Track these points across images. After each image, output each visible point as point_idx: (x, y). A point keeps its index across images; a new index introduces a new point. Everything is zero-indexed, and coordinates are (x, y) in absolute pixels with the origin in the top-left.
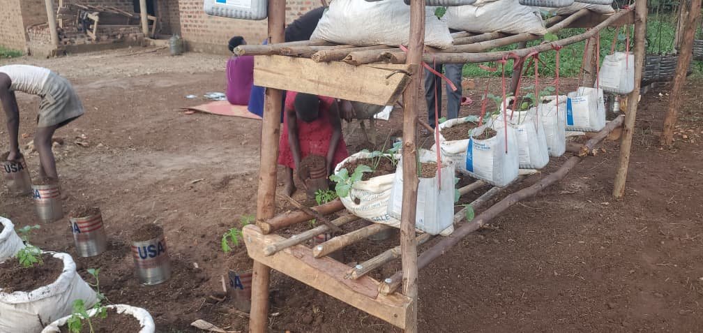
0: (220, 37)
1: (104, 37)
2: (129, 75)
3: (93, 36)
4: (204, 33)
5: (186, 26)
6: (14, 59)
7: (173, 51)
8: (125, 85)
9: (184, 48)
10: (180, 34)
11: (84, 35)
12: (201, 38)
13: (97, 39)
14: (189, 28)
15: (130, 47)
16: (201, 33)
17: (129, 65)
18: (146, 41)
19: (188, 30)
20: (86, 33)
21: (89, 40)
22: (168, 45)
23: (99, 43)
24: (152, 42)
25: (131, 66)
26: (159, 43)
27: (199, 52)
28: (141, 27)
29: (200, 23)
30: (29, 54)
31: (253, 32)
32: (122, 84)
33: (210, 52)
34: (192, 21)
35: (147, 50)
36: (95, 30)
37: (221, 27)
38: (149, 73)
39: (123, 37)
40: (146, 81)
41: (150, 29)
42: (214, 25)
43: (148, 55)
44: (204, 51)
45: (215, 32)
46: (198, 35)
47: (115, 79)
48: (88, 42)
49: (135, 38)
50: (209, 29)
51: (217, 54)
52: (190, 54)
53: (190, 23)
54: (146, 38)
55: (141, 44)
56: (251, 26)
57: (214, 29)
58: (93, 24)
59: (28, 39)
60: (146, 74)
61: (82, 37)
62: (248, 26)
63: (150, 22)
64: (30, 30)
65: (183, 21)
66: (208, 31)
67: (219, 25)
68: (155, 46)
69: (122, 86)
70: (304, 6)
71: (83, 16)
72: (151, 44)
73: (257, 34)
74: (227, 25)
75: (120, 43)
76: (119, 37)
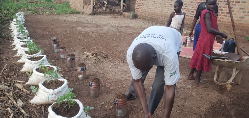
0: (149, 14)
1: (108, 10)
2: (117, 26)
3: (104, 9)
4: (143, 12)
5: (137, 8)
6: (78, 14)
7: (131, 18)
8: (116, 30)
9: (135, 17)
10: (134, 11)
11: (101, 8)
12: (142, 14)
13: (105, 10)
14: (138, 9)
15: (116, 14)
16: (142, 12)
17: (116, 21)
18: (121, 12)
19: (138, 10)
20: (102, 8)
21: (103, 10)
22: (129, 15)
23: (106, 12)
24: (124, 13)
25: (117, 22)
26: (126, 14)
27: (140, 19)
28: (121, 7)
29: (142, 8)
30: (83, 13)
31: (164, 13)
32: (115, 29)
33: (145, 19)
34: (140, 7)
35: (122, 16)
36: (105, 7)
37: (150, 10)
38: (123, 26)
39: (114, 10)
40: (122, 29)
41: (123, 8)
42: (148, 9)
43: (122, 18)
44: (142, 19)
45: (148, 12)
46: (141, 12)
47: (112, 27)
48: (102, 11)
49: (118, 11)
50: (146, 10)
51: (147, 20)
52: (137, 19)
53: (139, 8)
54: (122, 11)
55: (120, 13)
56: (163, 11)
57: (148, 11)
58: (105, 5)
59: (83, 8)
60: (122, 26)
61: (101, 9)
62: (161, 11)
63: (124, 6)
64: (85, 5)
65: (136, 7)
66: (145, 11)
67: (149, 9)
68: (124, 14)
69: (115, 30)
70: (187, 5)
71: (102, 1)
72: (123, 14)
73: (165, 14)
74: (153, 10)
75: (112, 12)
76: (113, 10)
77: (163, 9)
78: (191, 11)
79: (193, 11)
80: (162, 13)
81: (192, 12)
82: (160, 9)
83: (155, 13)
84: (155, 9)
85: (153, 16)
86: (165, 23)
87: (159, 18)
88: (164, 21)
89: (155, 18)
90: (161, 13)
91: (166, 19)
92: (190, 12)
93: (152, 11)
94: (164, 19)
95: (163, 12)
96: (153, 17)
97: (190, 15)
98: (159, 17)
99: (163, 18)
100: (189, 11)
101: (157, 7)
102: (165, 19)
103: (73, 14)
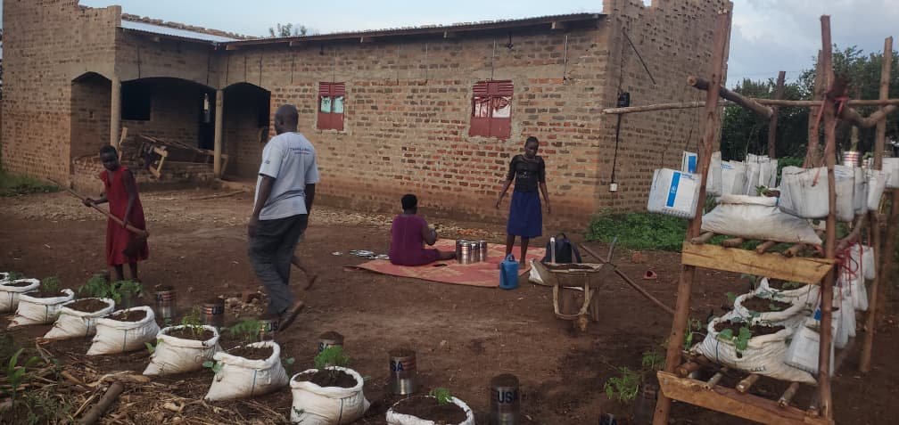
1: (169, 176)
3: (157, 173)
11: (146, 171)
13: (161, 178)
18: (217, 182)
20: (148, 169)
21: (152, 177)
22: (245, 190)
23: (164, 182)
24: (225, 184)
26: (235, 185)
28: (213, 167)
35: (221, 194)
36: (159, 168)
39: (190, 177)
41: (222, 168)
43: (225, 199)
48: (151, 180)
49: (204, 178)
54: (217, 179)
55: (211, 186)
56: (363, 176)
58: (160, 160)
59: (72, 171)
61: (144, 174)
62: (358, 176)
63: (222, 160)
64: (77, 162)
68: (227, 189)
70: (431, 160)
71: (148, 149)
72: (224, 186)
73: (368, 185)
74: (332, 173)
75: (186, 184)
76: (187, 176)
77: (363, 171)
78: (442, 173)
79: (448, 173)
80: (361, 181)
81: (445, 176)
82: (352, 171)
83: (337, 182)
84: (338, 170)
85: (333, 189)
86: (374, 210)
87: (353, 195)
88: (368, 203)
89: (340, 197)
90: (356, 182)
91: (373, 197)
92: (442, 178)
93: (328, 177)
94: (367, 198)
95: (364, 179)
96: (331, 192)
97: (442, 185)
98: (353, 192)
99: (364, 197)
100: (438, 175)
101: (342, 166)
102: (371, 198)
103: (32, 193)
